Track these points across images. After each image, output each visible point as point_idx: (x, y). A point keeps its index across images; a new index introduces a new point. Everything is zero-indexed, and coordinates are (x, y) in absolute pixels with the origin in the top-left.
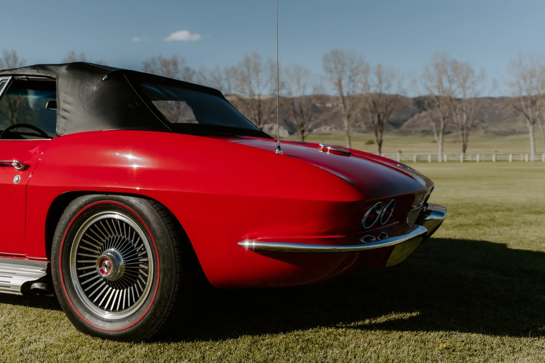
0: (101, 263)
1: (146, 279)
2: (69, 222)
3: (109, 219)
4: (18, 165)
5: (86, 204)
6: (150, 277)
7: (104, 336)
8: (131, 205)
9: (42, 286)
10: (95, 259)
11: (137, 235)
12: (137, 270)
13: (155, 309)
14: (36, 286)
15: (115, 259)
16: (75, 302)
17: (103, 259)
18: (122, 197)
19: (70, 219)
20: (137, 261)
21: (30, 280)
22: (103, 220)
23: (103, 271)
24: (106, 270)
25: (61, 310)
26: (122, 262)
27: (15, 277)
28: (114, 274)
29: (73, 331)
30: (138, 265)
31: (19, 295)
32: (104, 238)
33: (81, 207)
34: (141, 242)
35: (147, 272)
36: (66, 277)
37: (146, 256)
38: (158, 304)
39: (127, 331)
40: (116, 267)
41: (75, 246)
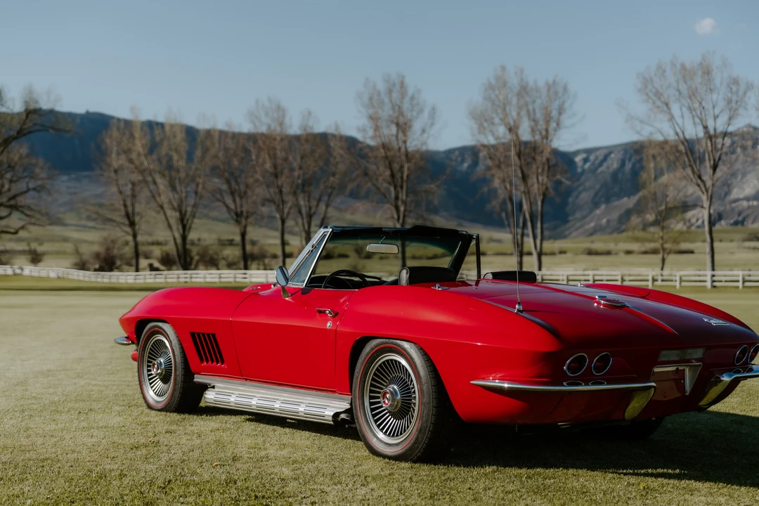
0: (384, 397)
1: (414, 410)
2: (364, 360)
3: (392, 360)
4: (330, 313)
5: (375, 347)
6: (416, 409)
7: (384, 456)
8: (404, 349)
9: (347, 417)
10: (379, 393)
11: (409, 375)
12: (410, 404)
13: (418, 436)
14: (343, 416)
15: (394, 394)
16: (367, 427)
17: (386, 393)
18: (398, 341)
19: (365, 359)
20: (411, 396)
21: (339, 411)
22: (387, 361)
23: (384, 402)
24: (386, 401)
25: (361, 441)
26: (399, 397)
27: (328, 408)
28: (391, 406)
29: (367, 453)
30: (411, 400)
31: (331, 425)
32: (389, 376)
33: (372, 349)
34: (412, 381)
35: (414, 404)
36: (361, 407)
37: (414, 392)
38: (420, 431)
39: (400, 452)
40: (393, 400)
41: (368, 381)
